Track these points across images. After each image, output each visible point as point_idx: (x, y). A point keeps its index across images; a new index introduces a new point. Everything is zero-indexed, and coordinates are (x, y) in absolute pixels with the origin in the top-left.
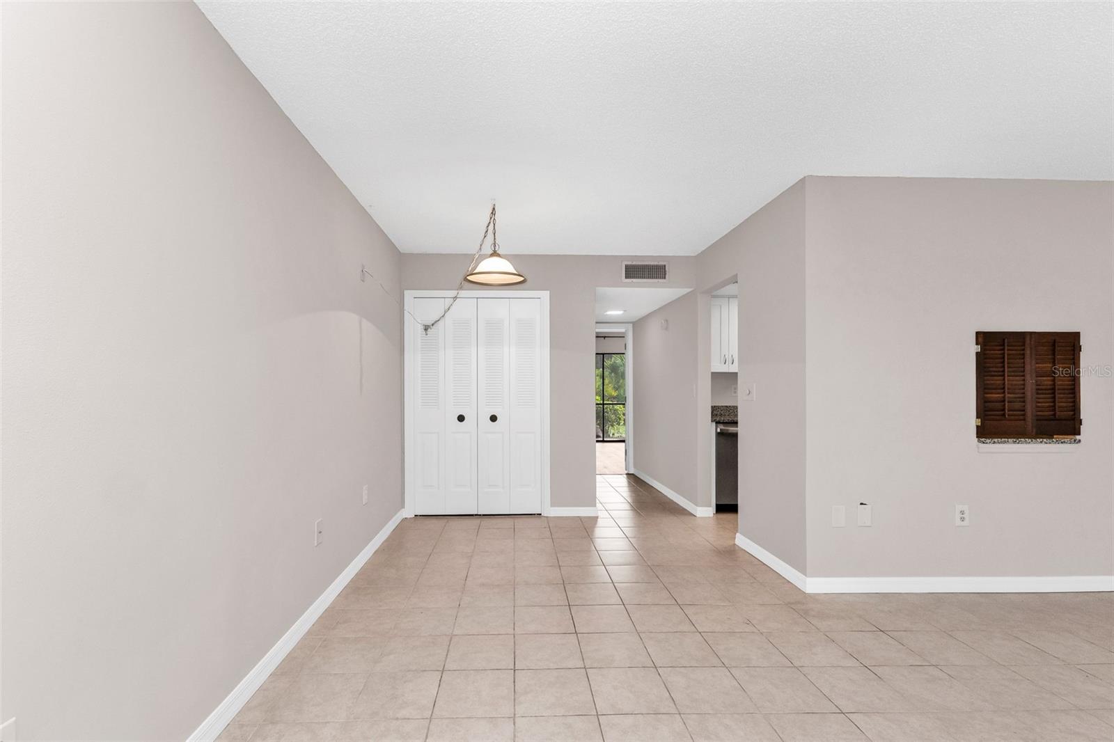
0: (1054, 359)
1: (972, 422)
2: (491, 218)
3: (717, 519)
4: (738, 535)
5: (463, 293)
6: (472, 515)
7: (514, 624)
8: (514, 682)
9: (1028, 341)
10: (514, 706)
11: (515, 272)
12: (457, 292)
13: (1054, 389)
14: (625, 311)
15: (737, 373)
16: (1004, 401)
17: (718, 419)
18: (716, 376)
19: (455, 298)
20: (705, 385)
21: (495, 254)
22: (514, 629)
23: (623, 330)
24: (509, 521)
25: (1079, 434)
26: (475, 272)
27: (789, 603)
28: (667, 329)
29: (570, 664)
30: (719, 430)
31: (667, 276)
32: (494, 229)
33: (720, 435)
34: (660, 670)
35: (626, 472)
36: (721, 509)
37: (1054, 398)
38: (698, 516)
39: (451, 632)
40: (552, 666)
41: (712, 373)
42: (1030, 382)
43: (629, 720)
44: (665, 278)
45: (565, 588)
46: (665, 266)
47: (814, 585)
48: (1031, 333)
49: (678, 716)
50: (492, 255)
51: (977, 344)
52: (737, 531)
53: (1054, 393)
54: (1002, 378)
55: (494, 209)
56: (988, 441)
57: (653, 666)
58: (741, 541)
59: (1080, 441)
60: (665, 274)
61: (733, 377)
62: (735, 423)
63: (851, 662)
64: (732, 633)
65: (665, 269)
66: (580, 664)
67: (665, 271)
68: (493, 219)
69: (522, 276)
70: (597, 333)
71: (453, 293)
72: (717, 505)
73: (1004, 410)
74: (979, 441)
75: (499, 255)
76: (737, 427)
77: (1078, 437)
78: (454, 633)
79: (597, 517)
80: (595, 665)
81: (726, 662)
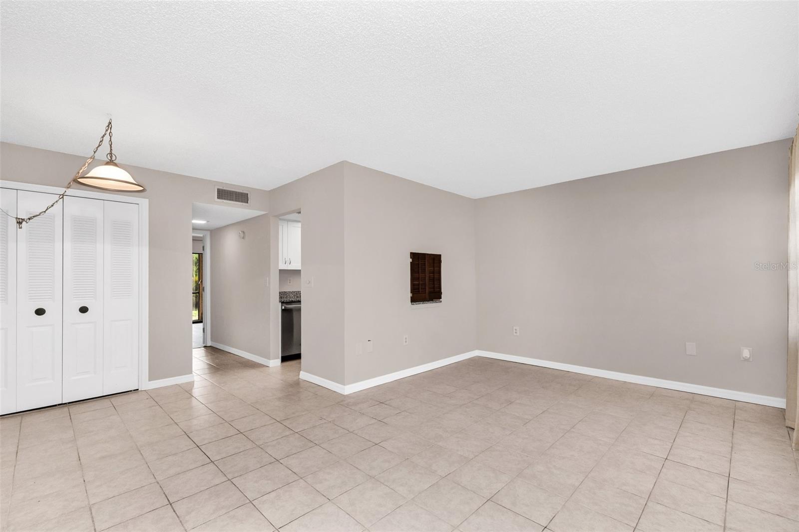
0: (434, 266)
1: (409, 295)
2: (107, 130)
3: (282, 366)
4: (301, 372)
5: (70, 192)
6: (56, 405)
7: (153, 475)
8: (174, 511)
9: (426, 257)
10: (183, 525)
11: (134, 182)
12: (65, 189)
13: (434, 279)
14: (208, 222)
15: (300, 270)
16: (419, 285)
17: (283, 300)
18: (282, 272)
19: (62, 196)
20: (275, 278)
21: (111, 162)
22: (155, 478)
23: (201, 235)
24: (106, 402)
25: (441, 298)
26: (86, 176)
27: (338, 402)
28: (243, 238)
29: (217, 481)
30: (283, 308)
31: (249, 202)
32: (110, 140)
33: (284, 311)
34: (281, 461)
35: (204, 345)
36: (284, 359)
37: (434, 283)
38: (270, 366)
39: (87, 503)
40: (202, 489)
41: (280, 270)
42: (427, 275)
43: (273, 494)
44: (247, 203)
45: (188, 436)
46: (247, 194)
47: (348, 389)
48: (428, 254)
49: (301, 480)
50: (107, 163)
51: (411, 258)
52: (300, 370)
53: (434, 281)
54: (417, 274)
55: (110, 123)
56: (415, 303)
57: (275, 460)
58: (304, 375)
59: (441, 301)
60: (248, 200)
61: (297, 273)
62: (299, 302)
63: (374, 421)
64: (314, 427)
65: (247, 196)
66: (225, 479)
67: (247, 198)
68: (109, 131)
69: (141, 186)
70: (193, 237)
71: (61, 191)
72: (282, 357)
73: (419, 289)
74: (412, 304)
75: (116, 165)
76: (300, 304)
77: (441, 300)
78: (91, 503)
79: (194, 382)
80: (236, 475)
81: (316, 442)
